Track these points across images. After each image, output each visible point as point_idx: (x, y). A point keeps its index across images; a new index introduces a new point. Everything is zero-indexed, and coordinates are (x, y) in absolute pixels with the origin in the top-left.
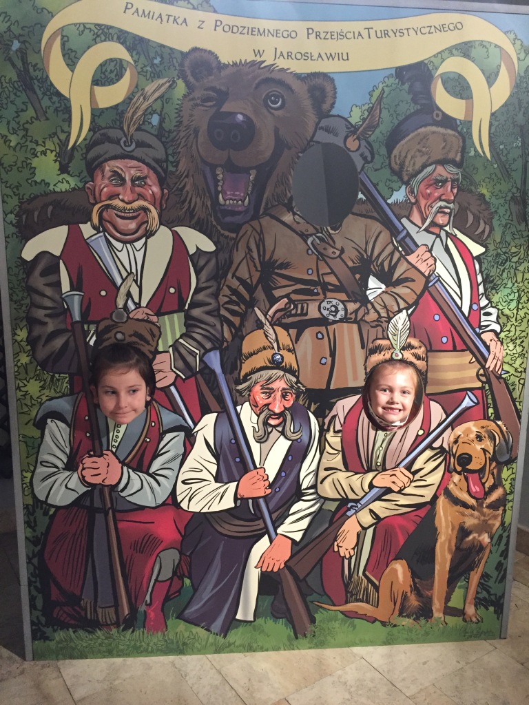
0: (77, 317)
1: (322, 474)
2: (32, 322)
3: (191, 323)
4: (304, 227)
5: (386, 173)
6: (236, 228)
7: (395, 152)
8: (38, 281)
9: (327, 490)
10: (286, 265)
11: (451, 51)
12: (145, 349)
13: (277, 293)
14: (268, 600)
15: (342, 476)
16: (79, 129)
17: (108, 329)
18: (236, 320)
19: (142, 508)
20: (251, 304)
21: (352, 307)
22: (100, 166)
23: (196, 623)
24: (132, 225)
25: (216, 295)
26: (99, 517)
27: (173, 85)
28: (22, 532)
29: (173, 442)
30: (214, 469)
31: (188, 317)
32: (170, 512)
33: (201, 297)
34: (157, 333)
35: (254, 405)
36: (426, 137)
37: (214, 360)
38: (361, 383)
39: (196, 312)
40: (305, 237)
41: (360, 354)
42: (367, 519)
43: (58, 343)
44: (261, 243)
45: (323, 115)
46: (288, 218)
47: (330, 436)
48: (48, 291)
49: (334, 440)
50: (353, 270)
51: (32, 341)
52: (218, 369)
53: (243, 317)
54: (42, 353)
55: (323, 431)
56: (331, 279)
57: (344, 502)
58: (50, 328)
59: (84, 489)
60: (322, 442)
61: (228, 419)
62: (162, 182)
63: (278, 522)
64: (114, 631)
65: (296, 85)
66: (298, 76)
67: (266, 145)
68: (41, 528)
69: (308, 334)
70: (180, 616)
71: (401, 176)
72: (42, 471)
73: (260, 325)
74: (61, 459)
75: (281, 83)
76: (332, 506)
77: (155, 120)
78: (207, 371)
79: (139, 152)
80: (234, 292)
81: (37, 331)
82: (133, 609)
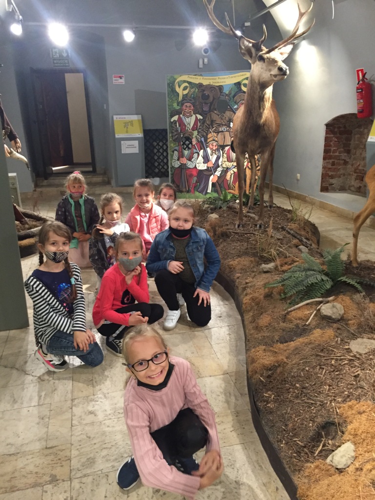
0: (179, 131)
1: (223, 162)
2: (172, 133)
3: (199, 132)
4: (218, 113)
5: (233, 102)
6: (206, 114)
7: (235, 98)
8: (173, 125)
9: (224, 166)
10: (215, 121)
11: (244, 79)
12: (190, 137)
13: (214, 126)
14: (214, 188)
15: (227, 163)
16: (180, 98)
17: (184, 134)
18: (206, 132)
19: (190, 168)
20: (209, 128)
21: (228, 128)
22: (184, 104)
23: (200, 192)
24: (189, 114)
25: (203, 127)
26: (183, 170)
27: (196, 89)
28: (170, 173)
29: (195, 155)
30: (203, 161)
31: (198, 131)
32: (195, 169)
33: (200, 127)
34: (193, 134)
35: (210, 148)
36: (240, 95)
37: (203, 139)
38: (230, 144)
39: (199, 130)
40: (218, 115)
41: (230, 138)
42: (232, 172)
43: (176, 136)
44: (211, 117)
45: (221, 93)
46: (215, 112)
47: (224, 154)
48: (175, 127)
49: (225, 155)
50: (228, 121)
51: (172, 136)
52: (203, 141)
53: (208, 131)
54: (174, 138)
55: (223, 153)
56: (223, 123)
57: (227, 168)
58: (175, 134)
59: (180, 164)
60: (223, 156)
61: (205, 151)
62: (194, 106)
63: (215, 172)
64: (185, 193)
65: (216, 88)
66: (217, 86)
67: (211, 99)
68: (173, 172)
69: (220, 134)
70: (197, 191)
71: (236, 103)
72: (173, 160)
73: (211, 132)
74: (176, 158)
75: (214, 88)
76: (225, 169)
77: (193, 96)
78: (201, 141)
79: (190, 102)
80: (206, 126)
81: (173, 134)
82: (189, 189)
